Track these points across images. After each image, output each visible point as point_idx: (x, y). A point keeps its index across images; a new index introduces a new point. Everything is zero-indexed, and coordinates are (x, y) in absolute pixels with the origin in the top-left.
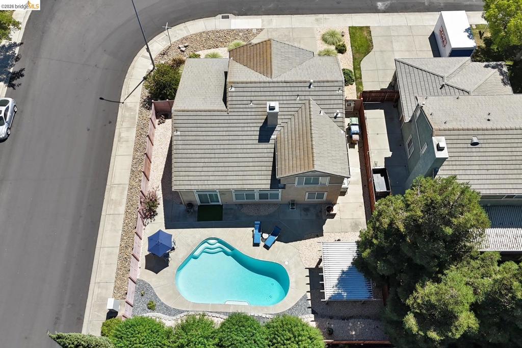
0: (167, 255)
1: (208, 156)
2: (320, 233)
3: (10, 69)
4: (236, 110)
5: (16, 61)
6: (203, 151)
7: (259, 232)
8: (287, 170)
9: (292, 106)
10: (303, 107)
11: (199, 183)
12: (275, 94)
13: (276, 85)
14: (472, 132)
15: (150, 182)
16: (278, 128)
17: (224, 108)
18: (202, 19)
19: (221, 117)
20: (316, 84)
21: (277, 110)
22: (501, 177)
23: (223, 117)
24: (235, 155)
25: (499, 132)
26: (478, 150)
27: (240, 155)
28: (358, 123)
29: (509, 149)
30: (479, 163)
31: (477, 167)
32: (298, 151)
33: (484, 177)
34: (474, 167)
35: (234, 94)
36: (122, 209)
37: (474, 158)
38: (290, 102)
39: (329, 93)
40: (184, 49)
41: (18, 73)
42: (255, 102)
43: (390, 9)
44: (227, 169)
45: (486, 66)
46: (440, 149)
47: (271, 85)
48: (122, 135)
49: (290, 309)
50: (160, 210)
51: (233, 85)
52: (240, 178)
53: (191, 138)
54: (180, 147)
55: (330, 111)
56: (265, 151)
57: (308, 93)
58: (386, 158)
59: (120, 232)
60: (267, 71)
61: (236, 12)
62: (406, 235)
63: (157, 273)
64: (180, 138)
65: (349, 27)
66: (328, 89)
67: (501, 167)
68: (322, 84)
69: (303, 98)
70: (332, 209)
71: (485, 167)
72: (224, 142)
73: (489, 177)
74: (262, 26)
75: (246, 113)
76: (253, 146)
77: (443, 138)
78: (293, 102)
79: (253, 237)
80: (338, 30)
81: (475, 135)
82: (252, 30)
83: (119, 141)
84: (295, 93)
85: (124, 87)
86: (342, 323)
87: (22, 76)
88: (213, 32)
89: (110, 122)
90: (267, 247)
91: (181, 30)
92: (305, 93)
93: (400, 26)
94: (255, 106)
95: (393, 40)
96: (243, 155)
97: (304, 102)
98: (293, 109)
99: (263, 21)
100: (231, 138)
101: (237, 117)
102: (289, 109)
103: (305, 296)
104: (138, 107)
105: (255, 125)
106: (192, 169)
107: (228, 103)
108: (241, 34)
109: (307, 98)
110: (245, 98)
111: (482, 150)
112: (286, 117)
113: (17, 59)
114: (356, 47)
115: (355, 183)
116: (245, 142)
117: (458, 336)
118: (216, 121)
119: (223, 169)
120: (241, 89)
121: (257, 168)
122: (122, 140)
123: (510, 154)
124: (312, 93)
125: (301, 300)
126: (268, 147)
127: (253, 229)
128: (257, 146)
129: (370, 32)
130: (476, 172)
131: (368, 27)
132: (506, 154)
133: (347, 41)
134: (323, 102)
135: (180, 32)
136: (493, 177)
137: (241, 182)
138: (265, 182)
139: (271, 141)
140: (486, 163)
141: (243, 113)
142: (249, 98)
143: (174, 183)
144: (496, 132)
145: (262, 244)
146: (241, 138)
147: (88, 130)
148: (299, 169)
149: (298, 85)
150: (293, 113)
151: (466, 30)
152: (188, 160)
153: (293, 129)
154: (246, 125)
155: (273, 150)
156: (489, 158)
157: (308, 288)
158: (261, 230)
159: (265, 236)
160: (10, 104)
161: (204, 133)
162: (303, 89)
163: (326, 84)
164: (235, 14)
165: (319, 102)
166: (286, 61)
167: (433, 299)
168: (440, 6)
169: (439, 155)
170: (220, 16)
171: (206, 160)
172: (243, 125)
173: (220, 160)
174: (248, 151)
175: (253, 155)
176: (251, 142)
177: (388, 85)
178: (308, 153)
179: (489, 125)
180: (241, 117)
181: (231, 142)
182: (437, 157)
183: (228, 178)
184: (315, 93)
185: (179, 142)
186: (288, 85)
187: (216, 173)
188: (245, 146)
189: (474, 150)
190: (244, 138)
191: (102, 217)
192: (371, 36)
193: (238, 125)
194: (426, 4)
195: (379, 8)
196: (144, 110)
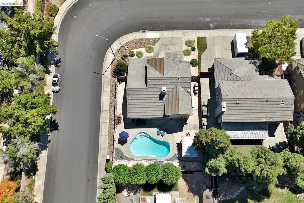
0: (126, 140)
1: (140, 105)
2: (182, 130)
3: (55, 58)
4: (150, 88)
5: (57, 54)
6: (138, 103)
7: (159, 130)
8: (169, 112)
9: (171, 86)
10: (176, 87)
11: (137, 115)
12: (165, 82)
13: (166, 79)
14: (237, 100)
15: (117, 110)
16: (166, 95)
17: (146, 87)
18: (134, 33)
19: (145, 91)
20: (180, 78)
21: (166, 91)
22: (246, 115)
23: (146, 91)
24: (150, 105)
25: (247, 99)
26: (238, 106)
27: (152, 105)
28: (198, 86)
29: (250, 106)
30: (239, 110)
31: (238, 112)
32: (173, 105)
33: (240, 115)
34: (237, 112)
35: (150, 82)
36: (108, 121)
37: (237, 109)
38: (171, 85)
39: (185, 82)
40: (127, 49)
41: (58, 60)
42: (157, 85)
43: (216, 28)
44: (147, 110)
45: (250, 63)
46: (224, 108)
47: (164, 79)
48: (105, 89)
49: (170, 158)
50: (122, 121)
51: (149, 79)
52: (152, 113)
53: (134, 99)
54: (130, 102)
55: (186, 88)
56: (161, 103)
57: (177, 82)
58: (208, 100)
59: (108, 130)
60: (162, 71)
61: (149, 29)
62: (205, 146)
63: (123, 145)
64: (130, 99)
65: (197, 37)
66: (185, 80)
67: (246, 112)
68: (183, 78)
69: (176, 84)
70: (186, 121)
71: (240, 112)
72: (146, 100)
73: (242, 115)
74: (160, 37)
75: (154, 89)
76: (157, 102)
77: (225, 103)
78: (172, 85)
79: (157, 132)
80: (192, 39)
81: (237, 101)
82: (155, 38)
83: (103, 92)
84: (172, 82)
85: (103, 67)
86: (188, 163)
87: (61, 62)
88: (139, 39)
89: (99, 83)
90: (162, 136)
91: (125, 38)
92: (176, 82)
93: (219, 37)
94: (158, 87)
95: (215, 44)
96: (153, 105)
97: (176, 85)
98: (172, 88)
99: (160, 34)
100: (149, 98)
101: (151, 91)
102: (170, 88)
103: (176, 153)
104: (110, 76)
105: (157, 94)
106: (135, 110)
107: (147, 86)
108: (151, 41)
109: (177, 83)
110: (154, 84)
111: (240, 106)
112: (169, 91)
113: (57, 53)
114: (199, 48)
115: (196, 110)
116: (154, 100)
117: (220, 175)
118: (143, 92)
119: (146, 110)
120: (152, 80)
121: (158, 110)
122: (105, 91)
123: (250, 107)
124: (179, 82)
125: (174, 155)
126: (162, 102)
127: (157, 129)
128: (158, 102)
129: (206, 40)
130: (237, 114)
131: (205, 37)
132: (248, 107)
133: (196, 45)
134: (183, 85)
135: (125, 39)
136: (243, 115)
137: (152, 115)
138: (161, 114)
139: (164, 100)
140: (241, 110)
141: (153, 89)
142: (155, 84)
143: (128, 115)
144: (245, 99)
145: (160, 134)
146: (152, 98)
147: (91, 87)
148: (174, 113)
149: (174, 78)
150: (172, 89)
151: (245, 43)
152: (133, 107)
153: (172, 96)
154: (154, 94)
155: (164, 103)
156: (242, 109)
157: (177, 151)
158: (160, 130)
159: (162, 132)
160: (59, 77)
161: (138, 97)
162: (176, 80)
163: (184, 78)
164: (148, 30)
165: (182, 85)
166: (169, 67)
167: (213, 165)
168: (237, 26)
169: (223, 110)
170: (141, 31)
171: (140, 107)
172: (153, 94)
173: (145, 107)
174: (155, 103)
175: (157, 105)
176: (156, 100)
177: (211, 67)
178: (177, 106)
179: (243, 97)
180: (152, 91)
181: (149, 100)
182: (222, 110)
183: (148, 113)
184: (180, 82)
185: (130, 100)
186: (170, 78)
187: (143, 111)
188: (154, 102)
189: (237, 106)
190: (154, 98)
191: (101, 124)
192: (206, 42)
193: (151, 94)
194: (231, 25)
195: (211, 27)
196: (113, 78)
